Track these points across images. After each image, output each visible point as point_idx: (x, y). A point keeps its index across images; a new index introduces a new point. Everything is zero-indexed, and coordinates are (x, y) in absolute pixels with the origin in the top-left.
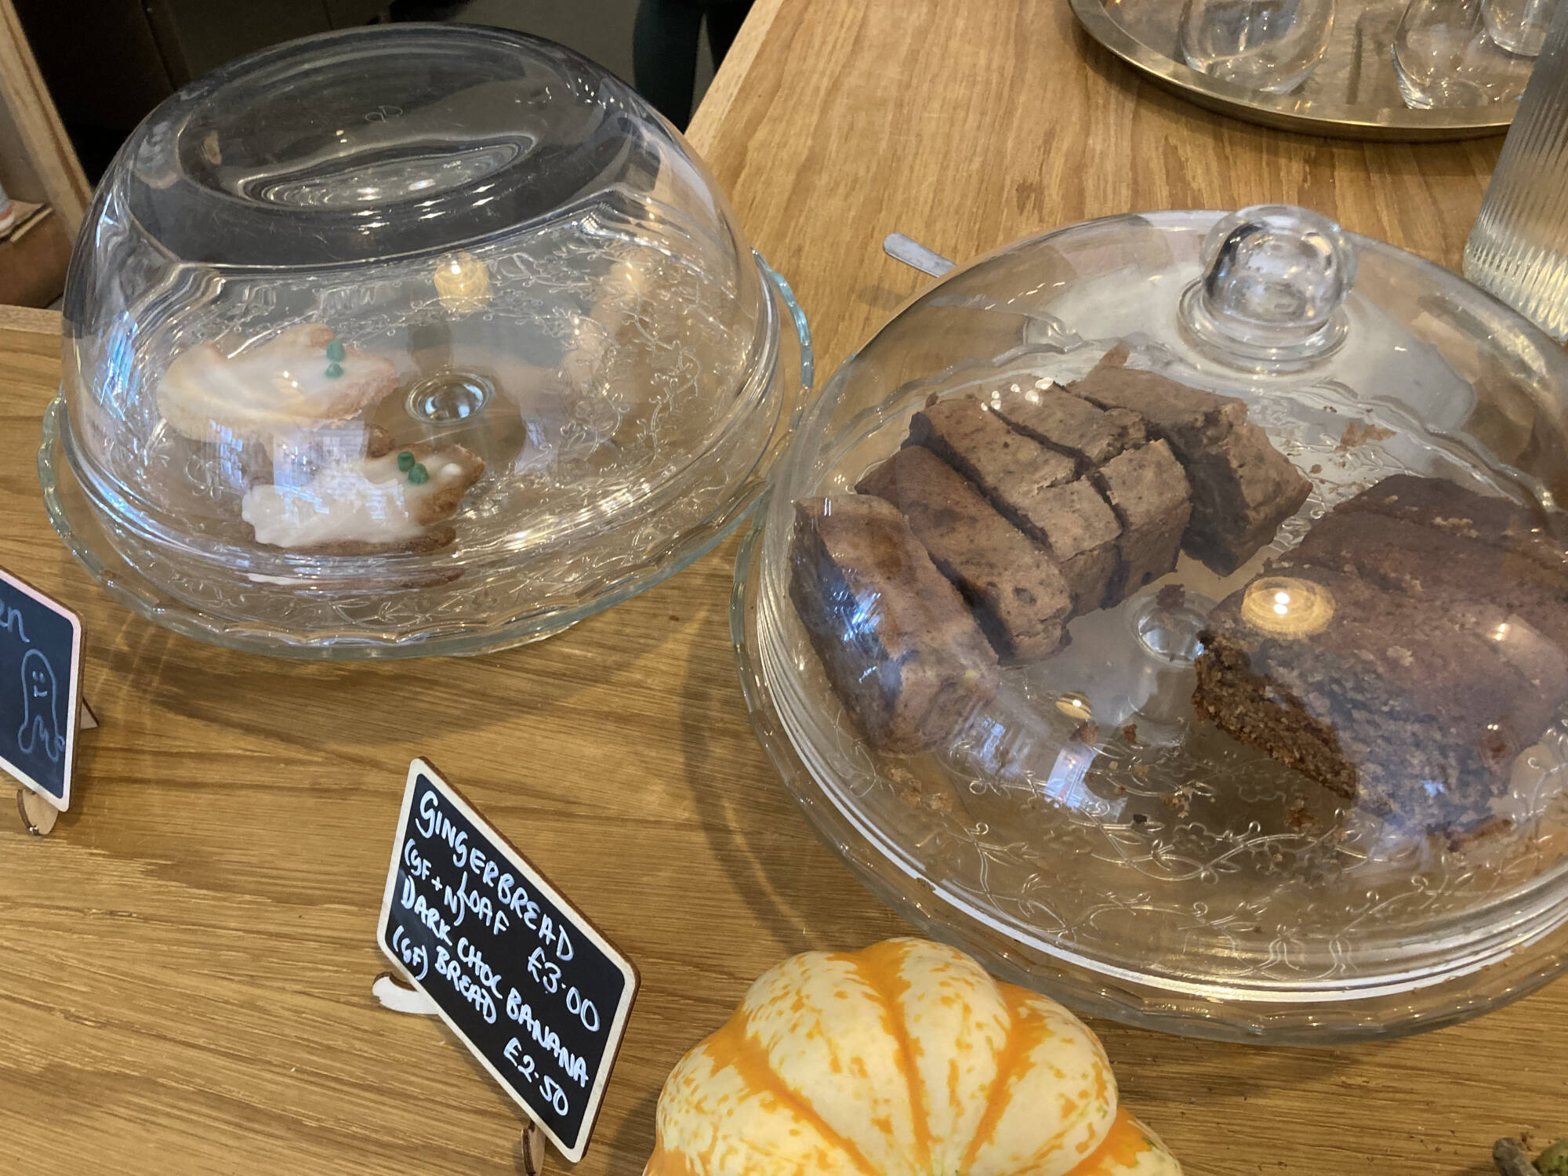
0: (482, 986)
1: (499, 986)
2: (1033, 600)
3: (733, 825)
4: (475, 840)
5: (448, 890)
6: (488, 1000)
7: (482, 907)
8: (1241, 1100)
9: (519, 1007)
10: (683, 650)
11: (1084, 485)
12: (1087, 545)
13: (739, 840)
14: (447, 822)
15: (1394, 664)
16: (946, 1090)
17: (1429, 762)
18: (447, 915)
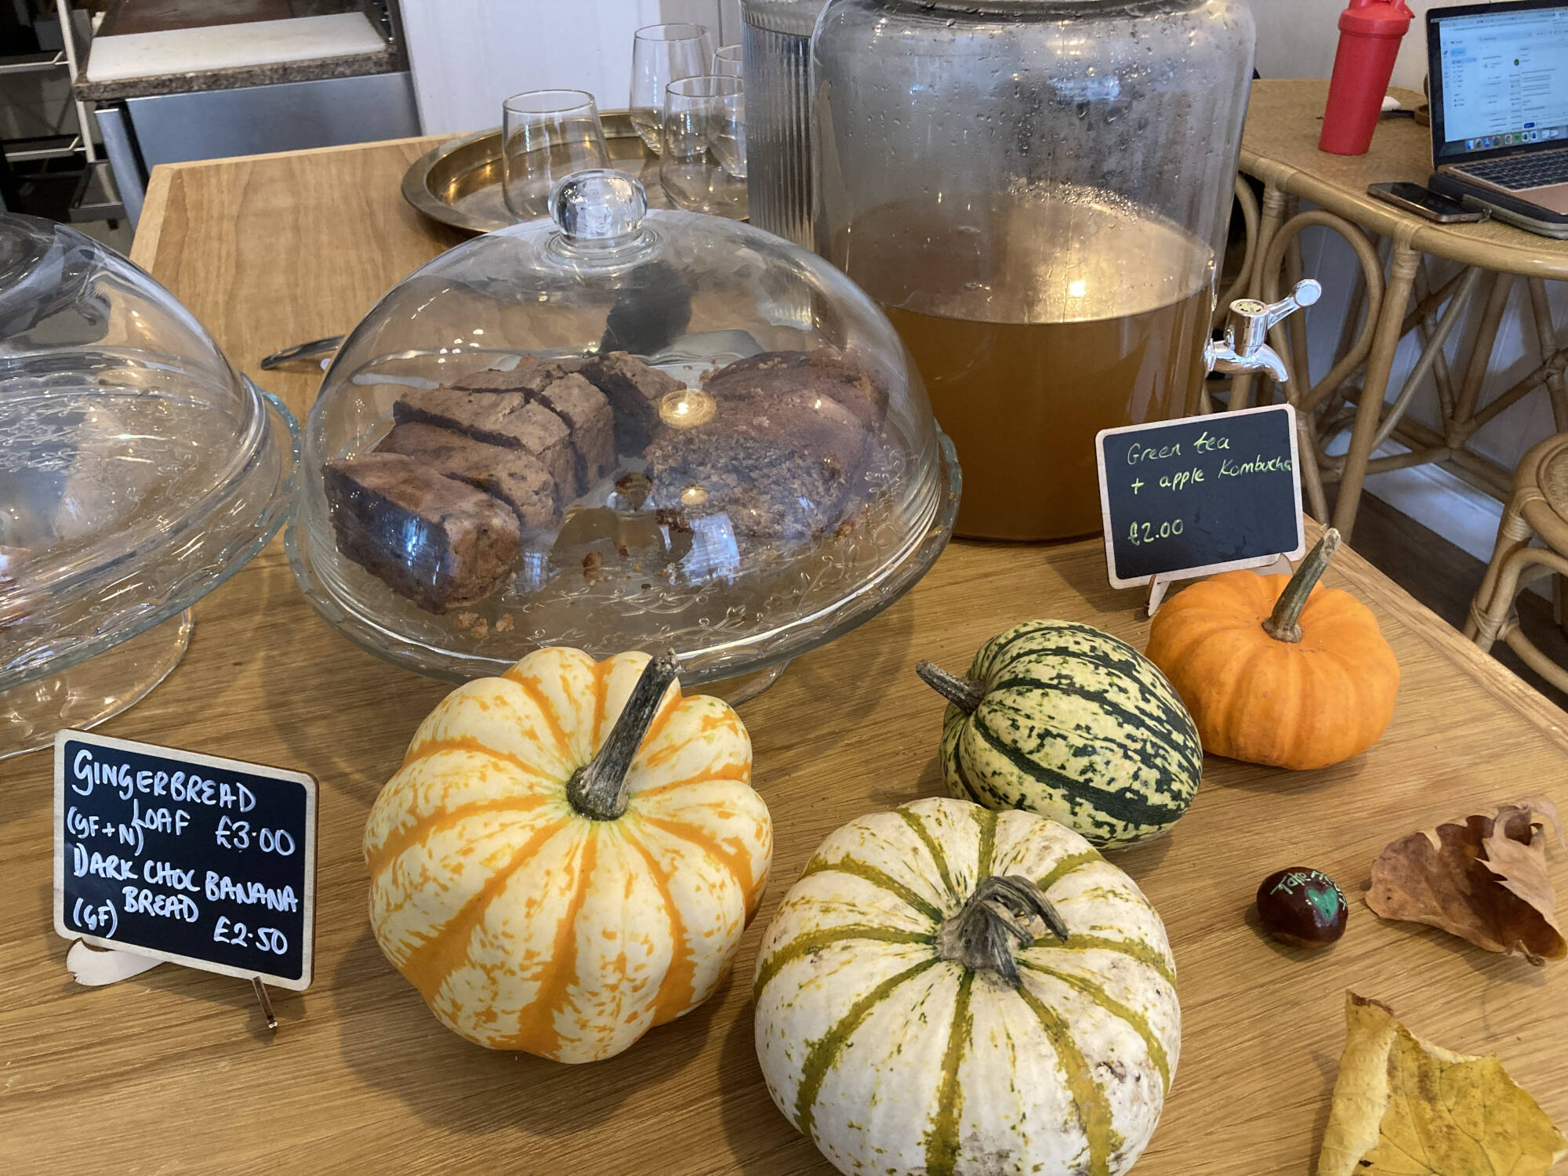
0: (176, 892)
1: (194, 883)
2: (524, 478)
3: (349, 770)
4: (138, 763)
5: (122, 828)
6: (187, 900)
7: (159, 819)
8: (787, 777)
9: (218, 885)
10: (257, 680)
11: (534, 405)
12: (550, 441)
13: (357, 776)
14: (106, 767)
15: (760, 428)
16: (564, 695)
17: (803, 484)
18: (125, 851)
